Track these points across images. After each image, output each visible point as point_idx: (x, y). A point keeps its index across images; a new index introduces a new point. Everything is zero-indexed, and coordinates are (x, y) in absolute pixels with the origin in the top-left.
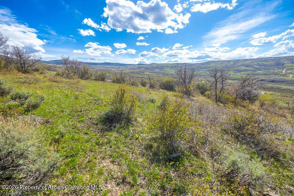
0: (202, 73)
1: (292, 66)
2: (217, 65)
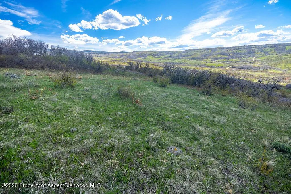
0: (182, 61)
1: (261, 54)
2: (197, 53)
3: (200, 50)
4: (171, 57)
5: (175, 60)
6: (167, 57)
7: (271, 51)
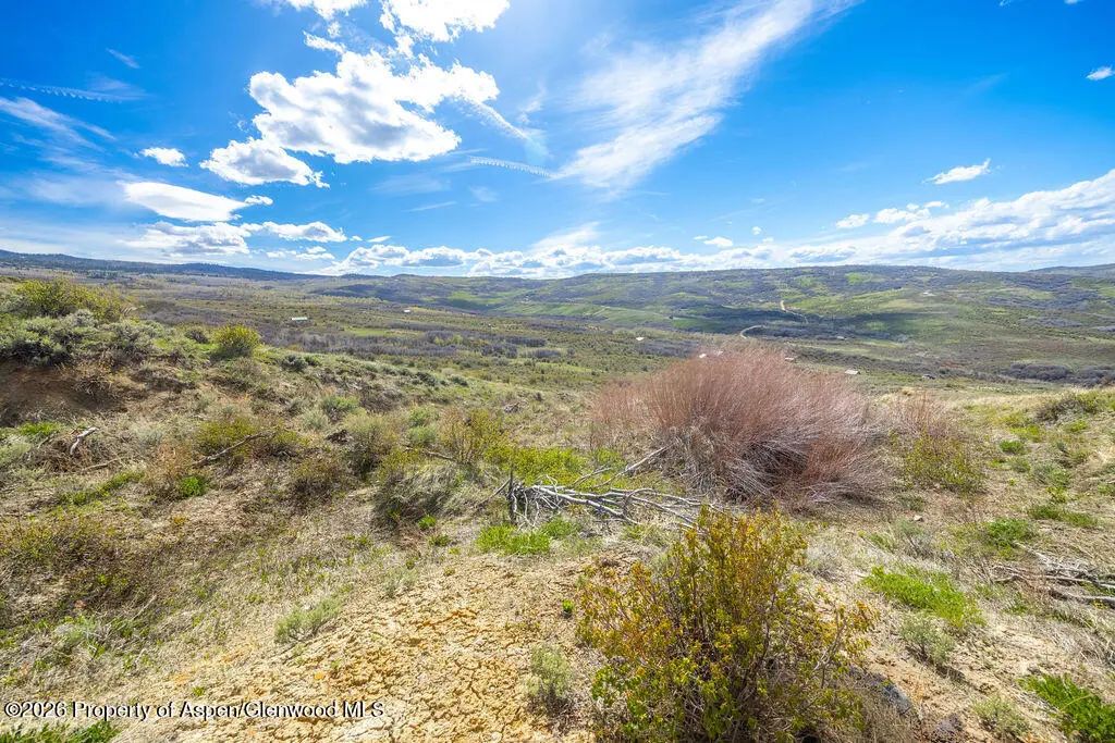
0: (585, 310)
1: (795, 294)
2: (613, 287)
3: (620, 279)
4: (532, 296)
5: (559, 306)
6: (524, 296)
7: (814, 286)
